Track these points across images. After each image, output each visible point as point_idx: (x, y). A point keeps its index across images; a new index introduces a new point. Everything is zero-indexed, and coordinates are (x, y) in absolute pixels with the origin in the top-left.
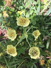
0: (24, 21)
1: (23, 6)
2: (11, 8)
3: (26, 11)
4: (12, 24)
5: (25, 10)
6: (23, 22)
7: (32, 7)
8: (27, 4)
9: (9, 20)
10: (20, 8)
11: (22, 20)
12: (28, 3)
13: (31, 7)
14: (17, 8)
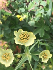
0: (26, 38)
1: (25, 8)
2: (7, 11)
3: (30, 15)
4: (7, 35)
5: (27, 13)
6: (24, 39)
7: (40, 9)
8: (32, 5)
9: (3, 29)
10: (21, 11)
11: (23, 35)
12: (33, 3)
13: (38, 10)
14: (15, 10)
